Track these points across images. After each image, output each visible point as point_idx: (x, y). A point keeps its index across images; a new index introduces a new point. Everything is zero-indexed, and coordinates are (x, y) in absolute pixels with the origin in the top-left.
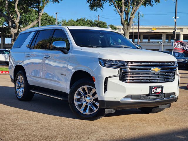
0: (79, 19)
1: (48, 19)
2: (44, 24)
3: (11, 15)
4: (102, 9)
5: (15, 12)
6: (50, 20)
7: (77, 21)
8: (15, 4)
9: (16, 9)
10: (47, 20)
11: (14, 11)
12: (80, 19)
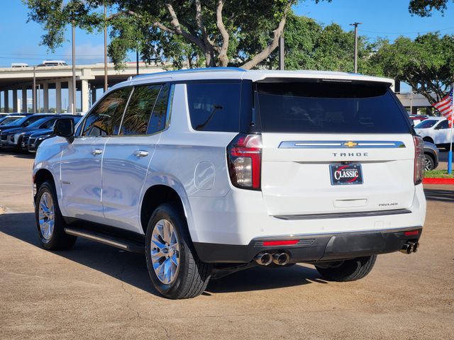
0: (421, 35)
1: (340, 40)
2: (330, 53)
3: (209, 39)
4: (442, 12)
5: (218, 30)
6: (346, 42)
7: (417, 40)
8: (215, 10)
9: (220, 24)
10: (336, 41)
11: (215, 30)
12: (425, 34)
